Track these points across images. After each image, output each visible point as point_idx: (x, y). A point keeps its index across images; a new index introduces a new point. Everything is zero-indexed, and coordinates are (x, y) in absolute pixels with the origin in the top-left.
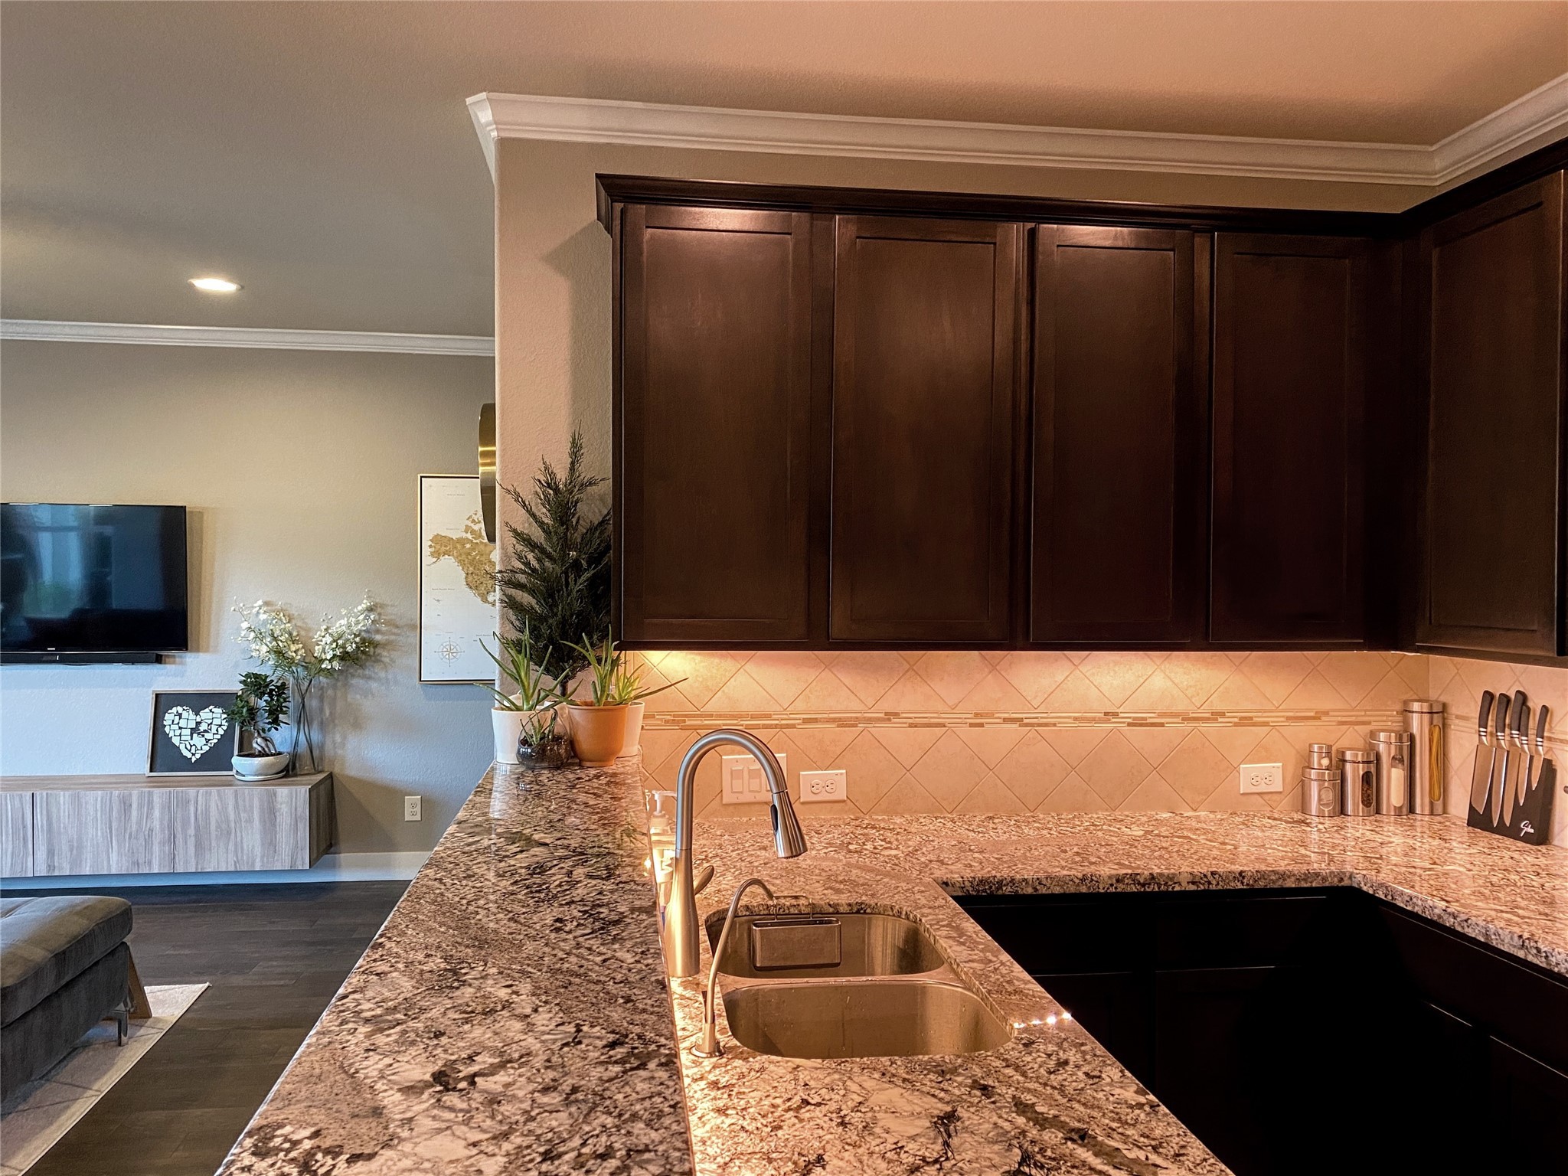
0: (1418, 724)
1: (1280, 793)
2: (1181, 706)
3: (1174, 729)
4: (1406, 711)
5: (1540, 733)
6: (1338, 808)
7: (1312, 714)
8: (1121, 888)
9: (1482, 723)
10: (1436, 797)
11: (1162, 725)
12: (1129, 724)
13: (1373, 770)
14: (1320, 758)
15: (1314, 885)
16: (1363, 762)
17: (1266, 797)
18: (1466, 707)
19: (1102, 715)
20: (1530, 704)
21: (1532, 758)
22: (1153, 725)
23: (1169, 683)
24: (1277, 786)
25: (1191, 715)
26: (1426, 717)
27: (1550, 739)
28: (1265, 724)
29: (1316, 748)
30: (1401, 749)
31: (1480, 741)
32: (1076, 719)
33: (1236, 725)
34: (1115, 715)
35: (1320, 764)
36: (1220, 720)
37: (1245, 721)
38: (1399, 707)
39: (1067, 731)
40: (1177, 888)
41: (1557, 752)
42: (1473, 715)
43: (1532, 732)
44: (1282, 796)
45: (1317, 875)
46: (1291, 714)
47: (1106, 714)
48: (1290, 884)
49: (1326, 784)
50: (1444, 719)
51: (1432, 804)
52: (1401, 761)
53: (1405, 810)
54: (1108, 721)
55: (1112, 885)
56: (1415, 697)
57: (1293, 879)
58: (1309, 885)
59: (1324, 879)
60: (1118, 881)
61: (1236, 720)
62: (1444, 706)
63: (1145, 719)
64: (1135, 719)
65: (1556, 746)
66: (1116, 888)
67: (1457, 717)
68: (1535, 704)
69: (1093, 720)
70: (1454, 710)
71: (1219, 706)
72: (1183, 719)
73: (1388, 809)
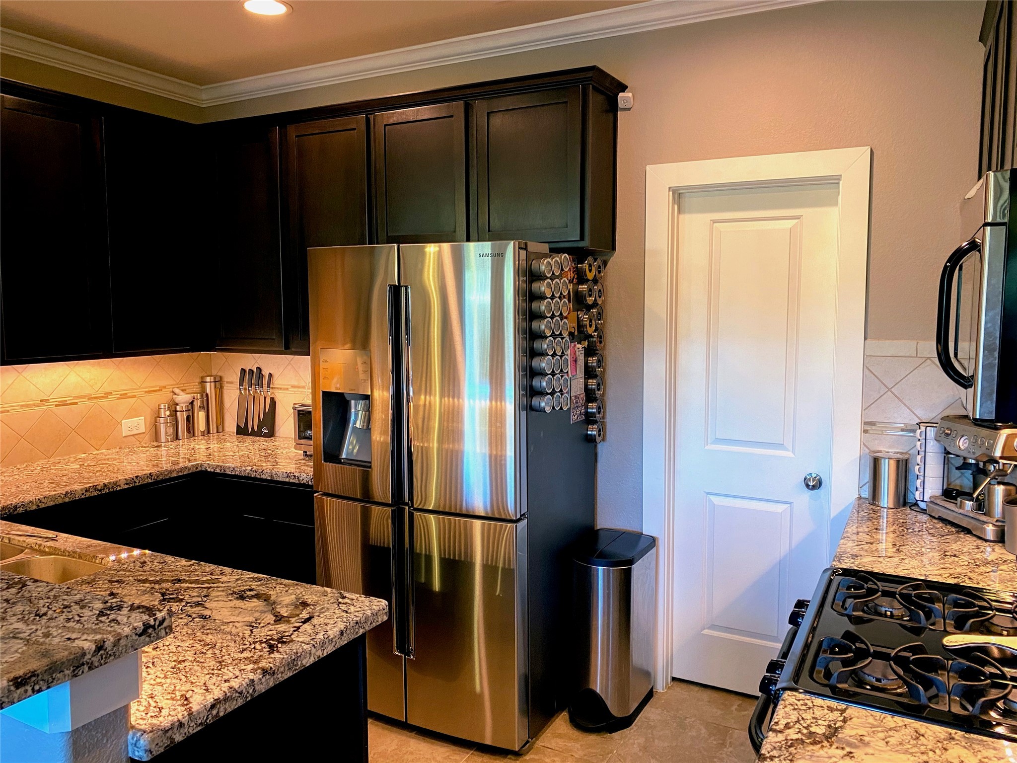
0: (210, 388)
1: (144, 433)
2: (86, 392)
3: (84, 404)
4: (203, 382)
5: (269, 386)
6: (175, 437)
7: (158, 388)
8: (88, 494)
9: (241, 384)
10: (219, 424)
11: (76, 403)
12: (56, 406)
13: (191, 414)
14: (165, 411)
15: (185, 473)
16: (186, 411)
17: (136, 437)
18: (232, 377)
19: (39, 402)
20: (263, 373)
21: (265, 398)
22: (71, 404)
23: (79, 379)
24: (142, 429)
25: (93, 396)
26: (213, 384)
27: (273, 388)
28: (134, 396)
29: (162, 406)
30: (203, 401)
31: (241, 393)
32: (22, 406)
33: (118, 399)
34: (47, 400)
35: (165, 414)
36: (110, 397)
37: (124, 396)
38: (198, 380)
39: (17, 414)
40: (119, 488)
41: (276, 394)
42: (235, 381)
43: (265, 386)
44: (145, 435)
45: (186, 468)
46: (147, 390)
47: (42, 401)
48: (174, 475)
49: (169, 425)
50: (221, 384)
51: (217, 427)
52: (203, 407)
53: (206, 433)
54: (43, 405)
55: (83, 494)
56: (206, 375)
57: (175, 472)
58: (182, 474)
59: (189, 470)
60: (86, 491)
61: (118, 396)
62: (221, 377)
63: (66, 401)
64: (59, 402)
65: (275, 391)
66: (85, 495)
67: (227, 382)
68: (266, 373)
69: (34, 405)
70: (225, 379)
71: (108, 390)
72: (88, 399)
73: (198, 434)
